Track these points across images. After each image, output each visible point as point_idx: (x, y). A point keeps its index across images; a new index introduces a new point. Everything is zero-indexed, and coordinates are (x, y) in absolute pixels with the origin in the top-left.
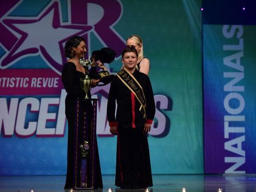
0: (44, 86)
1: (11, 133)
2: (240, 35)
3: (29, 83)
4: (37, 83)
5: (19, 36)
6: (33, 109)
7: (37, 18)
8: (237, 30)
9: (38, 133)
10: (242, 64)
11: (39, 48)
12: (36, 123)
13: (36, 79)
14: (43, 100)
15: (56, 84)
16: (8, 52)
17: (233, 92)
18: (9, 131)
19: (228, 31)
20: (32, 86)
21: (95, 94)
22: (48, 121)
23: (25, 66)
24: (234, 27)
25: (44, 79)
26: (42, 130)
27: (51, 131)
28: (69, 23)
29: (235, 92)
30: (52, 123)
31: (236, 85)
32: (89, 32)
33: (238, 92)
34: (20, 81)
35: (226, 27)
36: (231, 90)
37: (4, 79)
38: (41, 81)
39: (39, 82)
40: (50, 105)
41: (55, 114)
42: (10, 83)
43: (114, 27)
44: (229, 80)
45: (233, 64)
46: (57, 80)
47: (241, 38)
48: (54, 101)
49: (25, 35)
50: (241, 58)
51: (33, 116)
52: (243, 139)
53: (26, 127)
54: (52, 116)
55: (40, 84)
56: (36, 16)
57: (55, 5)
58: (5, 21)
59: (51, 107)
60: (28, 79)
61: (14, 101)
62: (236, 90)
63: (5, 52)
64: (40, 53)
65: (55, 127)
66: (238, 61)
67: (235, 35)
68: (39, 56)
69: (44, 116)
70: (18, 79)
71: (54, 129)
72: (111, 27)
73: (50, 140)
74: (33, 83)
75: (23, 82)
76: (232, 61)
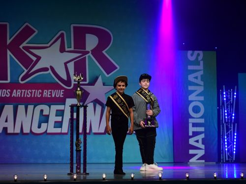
0: (53, 96)
1: (29, 132)
2: (200, 58)
3: (42, 93)
4: (47, 94)
5: (34, 59)
6: (44, 113)
7: (48, 45)
8: (198, 55)
9: (48, 132)
10: (201, 80)
11: (49, 68)
12: (46, 124)
13: (47, 91)
14: (52, 106)
15: (62, 95)
16: (26, 71)
17: (195, 101)
18: (26, 130)
19: (192, 55)
20: (44, 96)
21: (92, 102)
22: (55, 122)
23: (39, 81)
24: (196, 52)
25: (53, 91)
26: (52, 129)
27: (58, 130)
28: (72, 49)
29: (197, 101)
30: (59, 124)
31: (197, 95)
32: (87, 56)
33: (199, 101)
34: (35, 92)
35: (190, 52)
36: (194, 100)
37: (23, 91)
38: (51, 92)
39: (49, 93)
40: (57, 110)
41: (61, 117)
42: (27, 94)
43: (106, 52)
44: (193, 92)
45: (196, 80)
46: (63, 92)
47: (201, 60)
48: (61, 107)
49: (39, 58)
50: (201, 76)
51: (45, 119)
52: (203, 136)
53: (39, 127)
54: (59, 119)
55: (50, 95)
56: (47, 43)
57: (62, 36)
58: (24, 48)
59: (58, 112)
60: (41, 91)
61: (31, 107)
62: (198, 100)
63: (24, 71)
64: (50, 71)
65: (61, 127)
66: (199, 78)
67: (197, 58)
68: (49, 73)
69: (53, 118)
70: (33, 91)
71: (60, 129)
72: (104, 52)
73: (57, 137)
74: (44, 93)
75: (37, 93)
76: (195, 78)
